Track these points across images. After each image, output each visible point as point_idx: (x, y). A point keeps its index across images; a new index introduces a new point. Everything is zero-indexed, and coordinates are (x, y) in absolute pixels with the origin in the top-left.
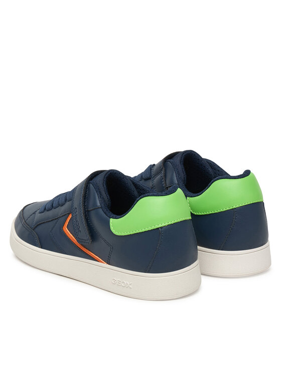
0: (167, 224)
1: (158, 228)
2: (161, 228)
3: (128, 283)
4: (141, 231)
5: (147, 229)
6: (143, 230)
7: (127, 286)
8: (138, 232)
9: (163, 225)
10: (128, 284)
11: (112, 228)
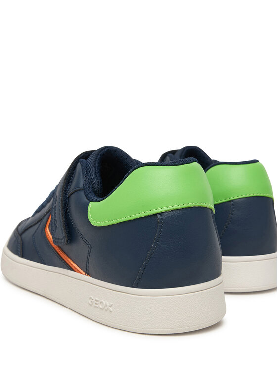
0: (170, 208)
1: (155, 215)
2: (161, 214)
3: (108, 302)
4: (129, 218)
5: (138, 216)
6: (133, 217)
7: (106, 308)
8: (124, 219)
9: (165, 209)
10: (108, 304)
11: (89, 215)
